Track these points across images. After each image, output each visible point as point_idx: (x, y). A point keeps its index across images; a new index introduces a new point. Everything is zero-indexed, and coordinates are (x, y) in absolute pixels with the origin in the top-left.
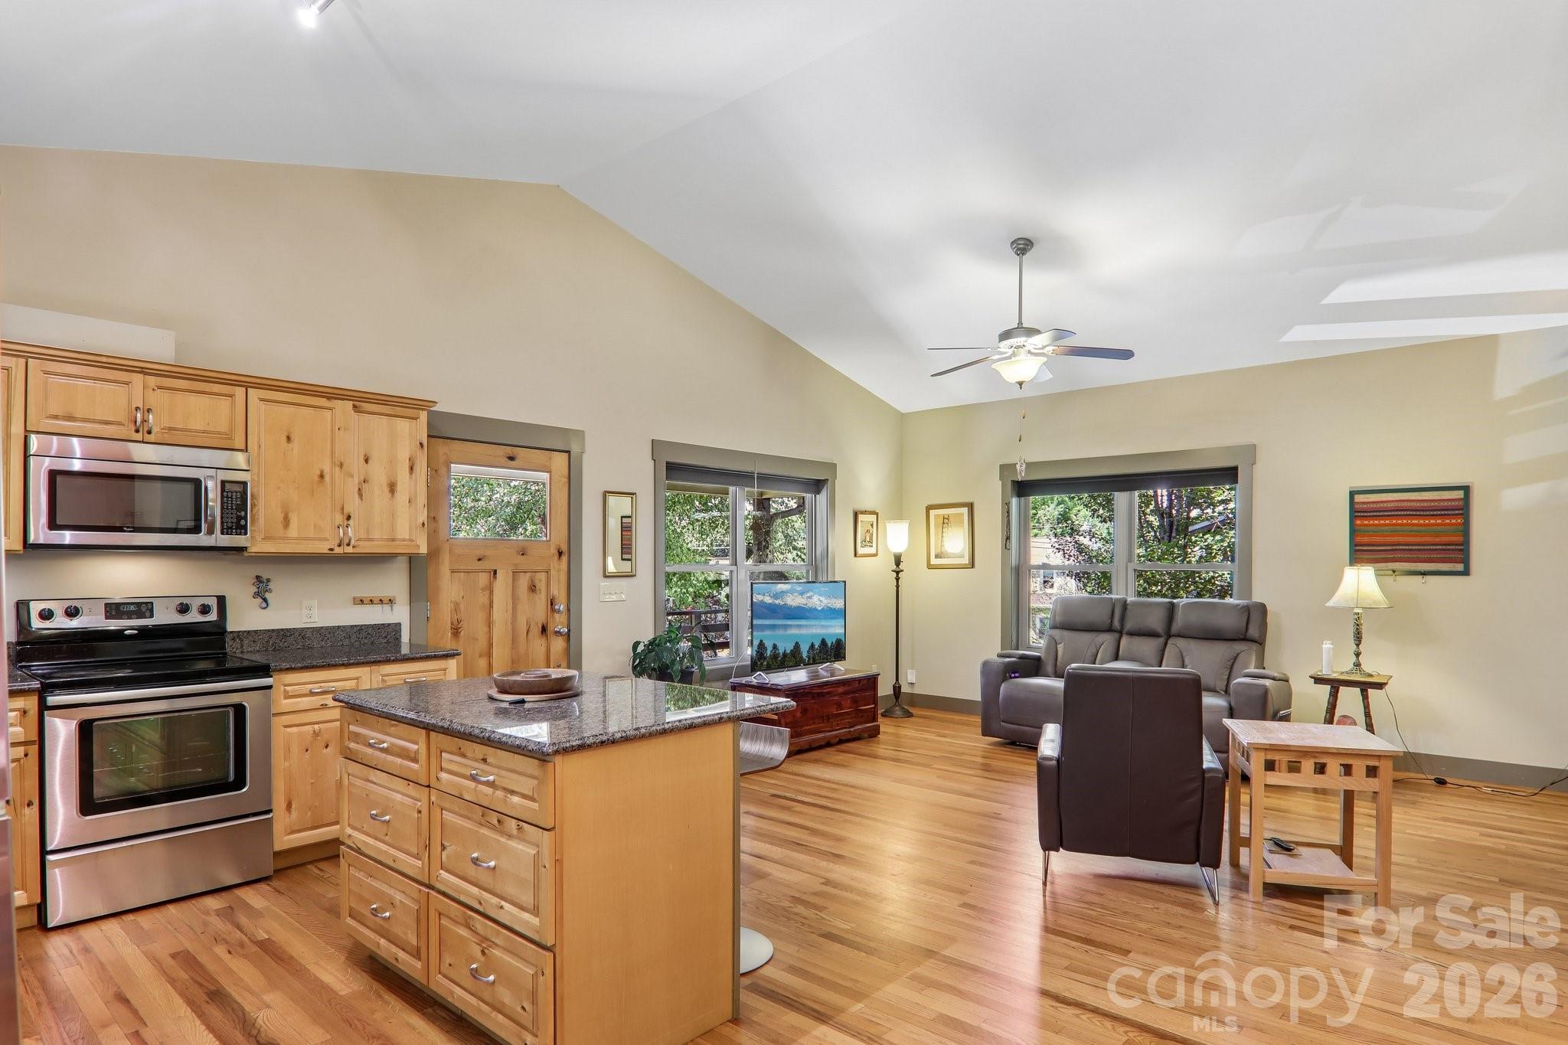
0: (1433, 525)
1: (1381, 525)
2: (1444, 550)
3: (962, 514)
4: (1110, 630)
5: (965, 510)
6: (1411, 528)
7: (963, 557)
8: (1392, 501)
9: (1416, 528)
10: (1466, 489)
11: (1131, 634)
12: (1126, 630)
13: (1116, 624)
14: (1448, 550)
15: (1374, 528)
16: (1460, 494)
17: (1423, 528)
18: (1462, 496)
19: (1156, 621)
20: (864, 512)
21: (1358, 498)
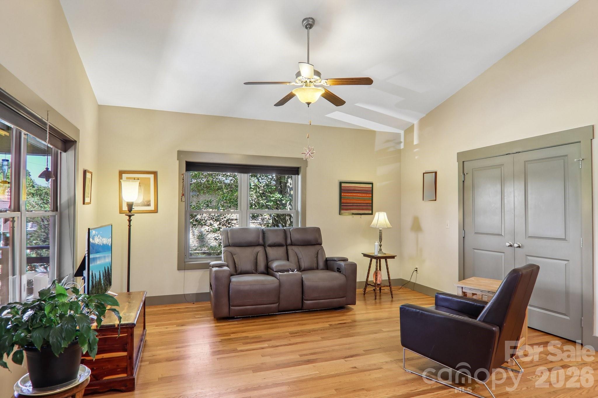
0: (364, 196)
1: (349, 196)
2: (366, 206)
3: (149, 179)
4: (258, 245)
5: (152, 176)
6: (357, 197)
7: (149, 205)
8: (353, 187)
9: (359, 197)
10: (372, 184)
11: (270, 246)
12: (267, 245)
13: (261, 241)
14: (368, 206)
15: (346, 197)
16: (370, 186)
17: (361, 197)
18: (371, 187)
19: (279, 239)
20: (89, 172)
21: (343, 185)
